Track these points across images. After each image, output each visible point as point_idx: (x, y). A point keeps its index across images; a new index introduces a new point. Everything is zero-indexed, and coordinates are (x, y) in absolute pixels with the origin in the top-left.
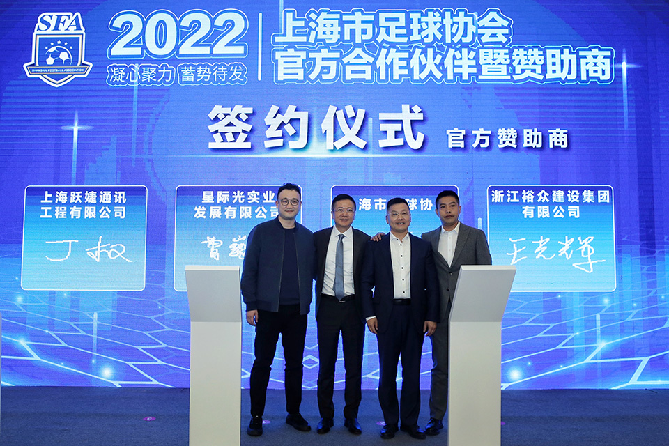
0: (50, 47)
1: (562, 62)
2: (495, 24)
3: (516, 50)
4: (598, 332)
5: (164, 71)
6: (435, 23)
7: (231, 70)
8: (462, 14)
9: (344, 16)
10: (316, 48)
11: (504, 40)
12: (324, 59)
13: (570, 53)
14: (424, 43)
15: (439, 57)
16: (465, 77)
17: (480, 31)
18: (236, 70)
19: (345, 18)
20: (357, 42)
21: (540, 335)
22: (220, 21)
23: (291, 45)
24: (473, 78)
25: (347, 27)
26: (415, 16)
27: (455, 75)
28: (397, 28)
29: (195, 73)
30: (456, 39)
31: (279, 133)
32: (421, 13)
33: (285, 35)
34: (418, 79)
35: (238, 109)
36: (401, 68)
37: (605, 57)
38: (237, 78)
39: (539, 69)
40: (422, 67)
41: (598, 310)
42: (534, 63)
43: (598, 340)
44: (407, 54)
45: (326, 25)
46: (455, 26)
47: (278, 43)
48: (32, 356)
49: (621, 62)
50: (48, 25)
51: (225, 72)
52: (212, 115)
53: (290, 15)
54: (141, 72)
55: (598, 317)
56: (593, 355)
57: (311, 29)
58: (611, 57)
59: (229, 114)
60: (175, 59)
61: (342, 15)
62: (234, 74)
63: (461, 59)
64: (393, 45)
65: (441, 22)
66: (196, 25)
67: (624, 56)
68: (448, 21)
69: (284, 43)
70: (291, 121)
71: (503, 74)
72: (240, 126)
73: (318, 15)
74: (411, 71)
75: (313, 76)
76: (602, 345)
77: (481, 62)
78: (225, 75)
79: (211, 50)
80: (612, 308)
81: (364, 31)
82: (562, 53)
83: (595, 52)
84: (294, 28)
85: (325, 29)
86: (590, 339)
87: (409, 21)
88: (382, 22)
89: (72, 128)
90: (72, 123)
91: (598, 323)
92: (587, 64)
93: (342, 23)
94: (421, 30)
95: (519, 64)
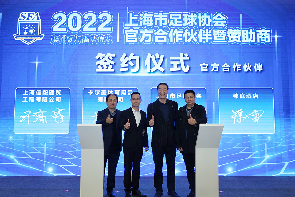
0: (25, 27)
1: (249, 34)
2: (220, 19)
3: (229, 30)
4: (266, 151)
5: (76, 38)
6: (194, 18)
7: (106, 38)
8: (206, 14)
9: (154, 15)
10: (142, 28)
11: (224, 25)
12: (146, 34)
13: (253, 31)
14: (189, 27)
15: (196, 33)
16: (207, 41)
17: (214, 22)
18: (108, 38)
19: (155, 16)
20: (160, 26)
21: (241, 152)
22: (100, 17)
23: (132, 27)
24: (211, 42)
25: (156, 20)
26: (186, 15)
27: (203, 40)
28: (178, 20)
29: (90, 39)
30: (203, 25)
31: (127, 65)
32: (188, 14)
33: (129, 23)
34: (187, 42)
35: (109, 55)
36: (179, 37)
37: (268, 33)
38: (108, 41)
39: (239, 38)
40: (188, 37)
41: (265, 142)
43: (266, 154)
44: (182, 31)
45: (147, 18)
46: (203, 19)
47: (126, 26)
48: (16, 163)
49: (275, 35)
50: (24, 17)
51: (103, 39)
52: (97, 57)
53: (131, 14)
54: (66, 38)
55: (266, 144)
56: (263, 161)
57: (140, 20)
58: (270, 33)
59: (104, 57)
60: (81, 33)
61: (154, 14)
62: (107, 40)
63: (205, 33)
64: (176, 27)
65: (197, 18)
66: (90, 18)
67: (276, 33)
68: (200, 17)
69: (129, 27)
70: (132, 60)
71: (223, 40)
72: (109, 62)
73: (143, 14)
74: (184, 39)
75: (141, 41)
76: (268, 157)
77: (214, 35)
78: (103, 40)
79: (97, 29)
80: (272, 141)
81: (163, 22)
82: (249, 31)
83: (263, 30)
84: (133, 20)
85: (146, 21)
86: (262, 154)
87: (183, 17)
88: (171, 18)
89: (35, 62)
90: (35, 61)
91: (266, 147)
92: (260, 36)
93: (154, 18)
94: (188, 21)
95: (230, 36)
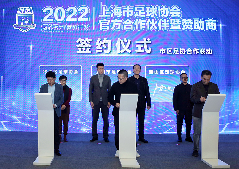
0: (22, 19)
1: (199, 24)
2: (176, 11)
3: (183, 20)
5: (61, 27)
6: (155, 10)
7: (84, 26)
8: (164, 7)
9: (123, 8)
10: (113, 19)
11: (179, 16)
12: (116, 23)
13: (202, 21)
14: (151, 17)
15: (156, 22)
16: (165, 29)
17: (171, 13)
18: (86, 26)
19: (124, 8)
20: (127, 17)
22: (80, 10)
23: (104, 18)
24: (168, 29)
25: (124, 12)
26: (148, 8)
27: (162, 28)
28: (142, 12)
29: (72, 27)
30: (162, 16)
31: (101, 48)
32: (150, 7)
33: (102, 14)
34: (149, 29)
35: (87, 39)
36: (143, 25)
37: (214, 22)
38: (86, 29)
39: (191, 26)
40: (150, 25)
42: (190, 24)
44: (145, 21)
46: (162, 11)
47: (100, 17)
49: (220, 24)
50: (21, 12)
51: (82, 27)
52: (78, 42)
53: (104, 8)
54: (53, 26)
57: (112, 12)
58: (216, 22)
59: (83, 41)
60: (64, 23)
61: (122, 7)
63: (164, 22)
64: (140, 18)
65: (157, 10)
66: (72, 11)
67: (221, 22)
68: (159, 9)
69: (102, 17)
70: (105, 44)
71: (178, 28)
72: (87, 45)
73: (114, 7)
74: (146, 26)
75: (112, 28)
77: (171, 24)
79: (77, 20)
81: (130, 13)
82: (199, 21)
83: (211, 20)
84: (106, 12)
85: (116, 12)
87: (146, 9)
88: (136, 10)
90: (30, 45)
92: (208, 24)
93: (122, 10)
94: (150, 13)
95: (184, 24)
